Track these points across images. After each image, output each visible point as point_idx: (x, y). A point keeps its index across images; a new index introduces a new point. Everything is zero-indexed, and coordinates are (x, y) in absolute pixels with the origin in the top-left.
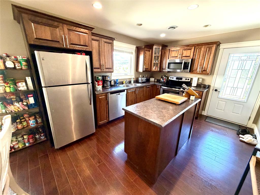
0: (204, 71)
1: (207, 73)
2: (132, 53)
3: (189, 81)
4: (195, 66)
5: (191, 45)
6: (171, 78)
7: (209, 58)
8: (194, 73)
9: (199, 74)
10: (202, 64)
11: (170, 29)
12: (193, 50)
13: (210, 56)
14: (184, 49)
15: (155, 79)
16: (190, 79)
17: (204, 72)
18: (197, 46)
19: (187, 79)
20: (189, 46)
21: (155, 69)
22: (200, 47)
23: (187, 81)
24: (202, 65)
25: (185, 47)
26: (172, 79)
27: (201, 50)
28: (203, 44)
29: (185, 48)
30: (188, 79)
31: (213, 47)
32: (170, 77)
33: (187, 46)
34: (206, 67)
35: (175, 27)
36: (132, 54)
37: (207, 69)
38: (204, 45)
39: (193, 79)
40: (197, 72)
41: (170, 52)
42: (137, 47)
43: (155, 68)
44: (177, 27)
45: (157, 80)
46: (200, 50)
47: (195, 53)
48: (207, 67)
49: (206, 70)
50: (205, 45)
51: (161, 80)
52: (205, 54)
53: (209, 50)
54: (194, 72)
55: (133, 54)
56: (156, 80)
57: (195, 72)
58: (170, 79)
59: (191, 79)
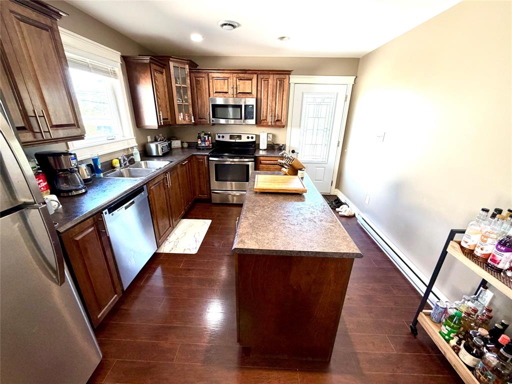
0: (277, 120)
1: (283, 125)
2: (114, 74)
3: (254, 140)
4: (263, 112)
5: (251, 72)
6: (219, 137)
7: (283, 99)
8: (263, 126)
9: (271, 126)
10: (274, 109)
11: (225, 27)
12: (254, 81)
13: (283, 94)
14: (238, 76)
15: (182, 143)
16: (254, 136)
17: (278, 123)
18: (261, 74)
19: (250, 136)
20: (248, 72)
21: (184, 119)
22: (266, 76)
23: (250, 140)
24: (273, 111)
25: (238, 73)
26: (221, 139)
27: (268, 83)
28: (270, 72)
29: (240, 75)
30: (252, 138)
31: (285, 80)
32: (217, 136)
33: (244, 71)
34: (280, 115)
35: (236, 25)
36: (117, 79)
37: (282, 118)
38: (272, 74)
39: (259, 136)
40: (268, 123)
41: (211, 81)
42: (124, 58)
43: (182, 117)
44: (239, 25)
45: (189, 145)
46: (266, 82)
47: (259, 88)
48: (282, 115)
49: (280, 120)
50: (274, 74)
51: (199, 142)
52: (275, 90)
53: (280, 85)
54: (262, 124)
55: (119, 77)
56: (186, 145)
57: (264, 124)
58: (217, 139)
59: (258, 137)
